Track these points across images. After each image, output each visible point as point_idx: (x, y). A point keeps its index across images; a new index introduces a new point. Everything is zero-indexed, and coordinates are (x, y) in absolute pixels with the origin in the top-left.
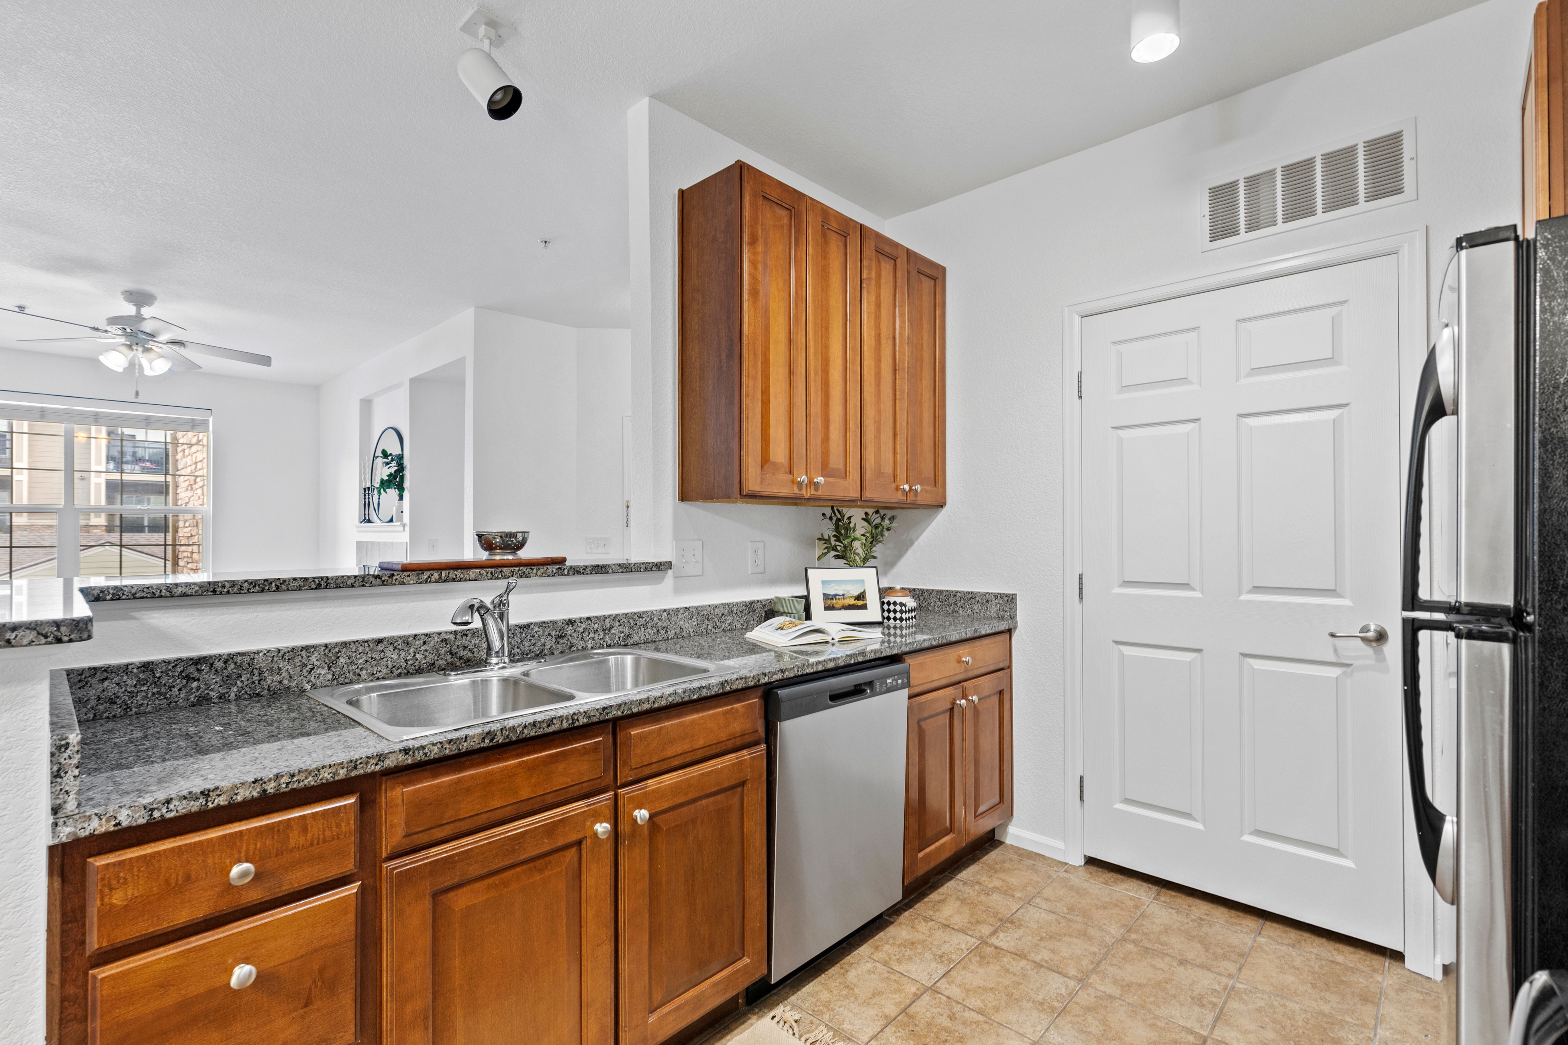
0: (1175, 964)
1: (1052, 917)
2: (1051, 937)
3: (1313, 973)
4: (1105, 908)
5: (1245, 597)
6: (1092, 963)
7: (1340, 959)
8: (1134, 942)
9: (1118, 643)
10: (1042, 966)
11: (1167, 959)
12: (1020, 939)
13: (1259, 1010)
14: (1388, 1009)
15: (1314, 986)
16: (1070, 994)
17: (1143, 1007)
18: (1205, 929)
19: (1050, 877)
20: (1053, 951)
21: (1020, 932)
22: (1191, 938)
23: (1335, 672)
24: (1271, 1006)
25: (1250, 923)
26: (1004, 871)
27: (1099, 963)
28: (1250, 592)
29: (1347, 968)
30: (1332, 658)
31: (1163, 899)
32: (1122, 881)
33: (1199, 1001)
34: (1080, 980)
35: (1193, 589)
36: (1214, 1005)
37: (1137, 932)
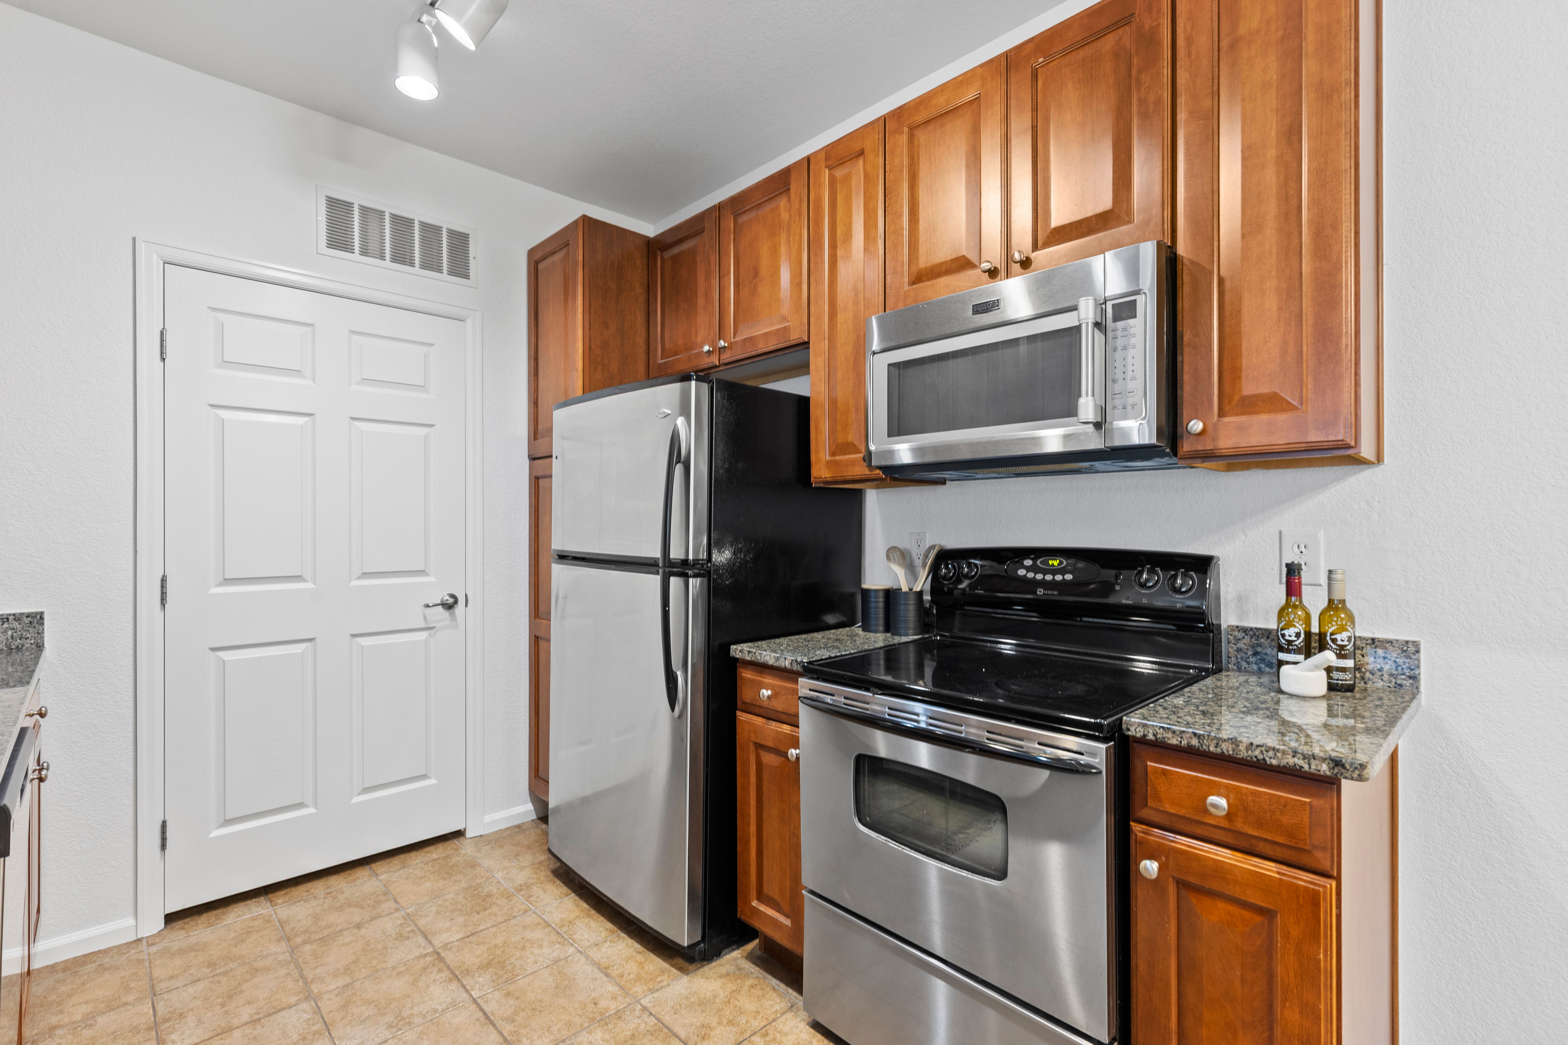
0: (355, 931)
1: (200, 986)
2: (230, 997)
3: (434, 873)
4: (243, 941)
5: (355, 583)
6: (297, 981)
7: (435, 856)
8: (304, 943)
9: (213, 649)
10: (259, 1020)
11: (345, 933)
12: (200, 1022)
13: (438, 913)
14: (487, 863)
15: (444, 879)
16: (315, 1012)
17: (377, 971)
18: (341, 897)
19: (140, 961)
20: (249, 1003)
21: (191, 1020)
22: (341, 909)
23: (423, 635)
24: (440, 906)
25: (362, 873)
26: (70, 996)
27: (302, 976)
28: (359, 578)
29: (445, 858)
30: (423, 625)
31: (280, 901)
32: (224, 914)
33: (401, 937)
34: (307, 998)
35: (305, 581)
36: (413, 931)
37: (297, 935)
